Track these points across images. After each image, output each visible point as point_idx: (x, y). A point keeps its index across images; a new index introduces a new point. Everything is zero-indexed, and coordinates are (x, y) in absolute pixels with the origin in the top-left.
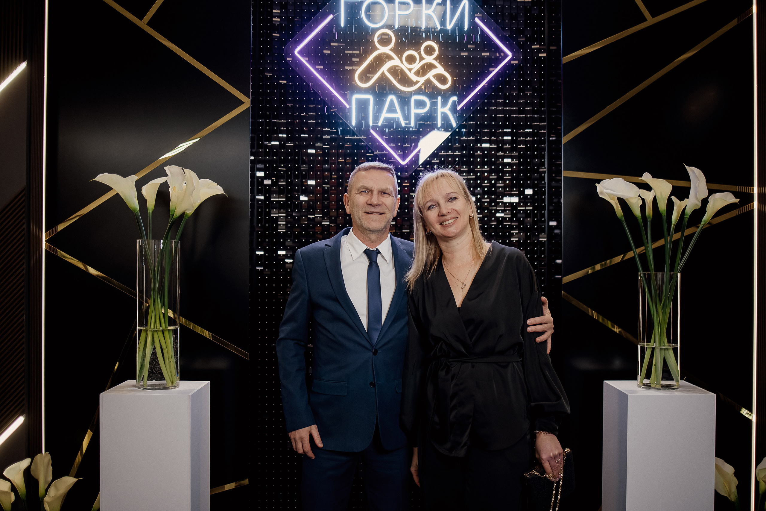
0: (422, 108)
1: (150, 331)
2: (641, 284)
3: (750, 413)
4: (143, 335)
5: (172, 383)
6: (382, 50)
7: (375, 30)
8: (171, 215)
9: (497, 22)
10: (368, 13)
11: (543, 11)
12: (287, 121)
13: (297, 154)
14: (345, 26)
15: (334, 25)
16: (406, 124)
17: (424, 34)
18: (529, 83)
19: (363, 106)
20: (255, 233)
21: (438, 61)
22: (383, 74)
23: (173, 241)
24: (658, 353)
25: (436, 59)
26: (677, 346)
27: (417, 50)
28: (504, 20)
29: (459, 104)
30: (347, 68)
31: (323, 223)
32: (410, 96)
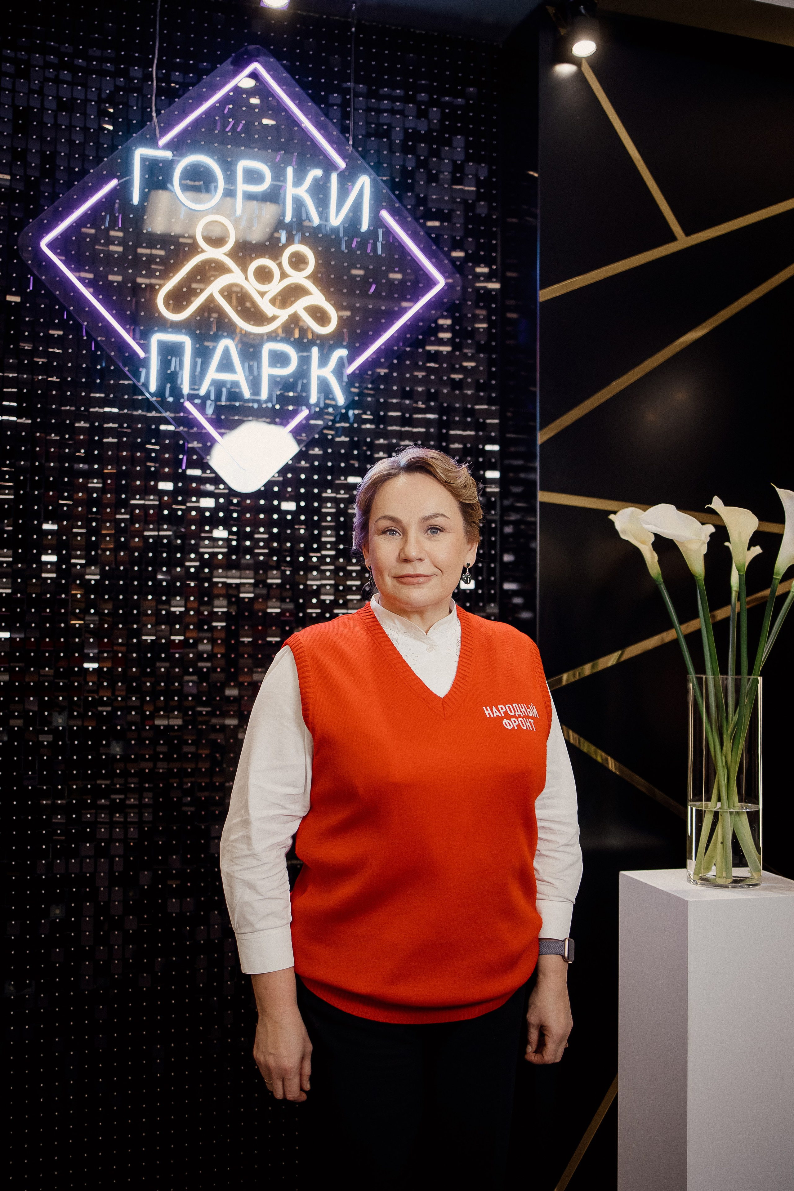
0: (284, 367)
6: (210, 253)
7: (198, 215)
9: (417, 222)
10: (186, 183)
11: (495, 211)
12: (20, 375)
14: (140, 202)
15: (118, 201)
16: (253, 394)
21: (314, 282)
22: (211, 296)
25: (311, 277)
27: (276, 258)
29: (351, 362)
30: (141, 281)
31: (87, 577)
32: (261, 344)
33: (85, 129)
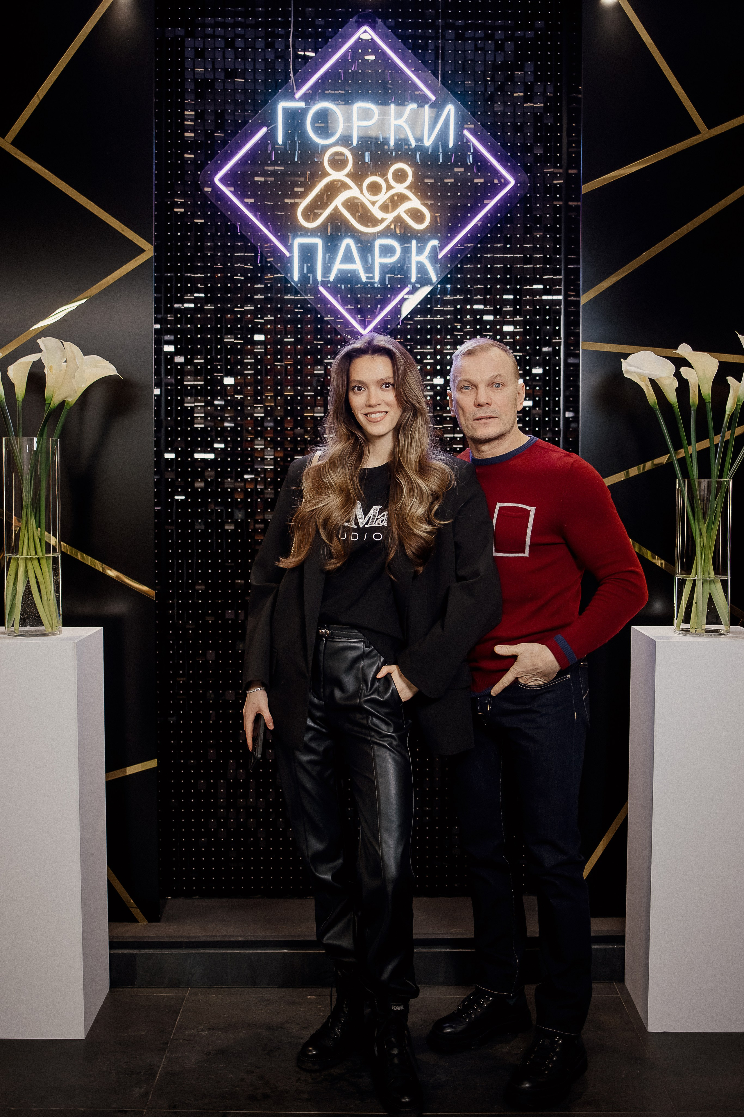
0: (391, 256)
1: (23, 558)
2: (678, 495)
4: (13, 564)
5: (52, 628)
6: (335, 175)
7: (326, 148)
8: (48, 404)
9: (494, 136)
10: (317, 125)
11: (560, 119)
12: (205, 275)
13: (219, 321)
14: (285, 141)
15: (269, 142)
16: (368, 278)
17: (394, 153)
18: (539, 220)
19: (308, 254)
20: (163, 430)
21: (413, 191)
22: (336, 209)
23: (51, 439)
24: (700, 588)
25: (408, 188)
26: (725, 577)
27: (383, 174)
28: (504, 133)
29: (441, 250)
30: (286, 201)
31: (255, 415)
32: (374, 240)
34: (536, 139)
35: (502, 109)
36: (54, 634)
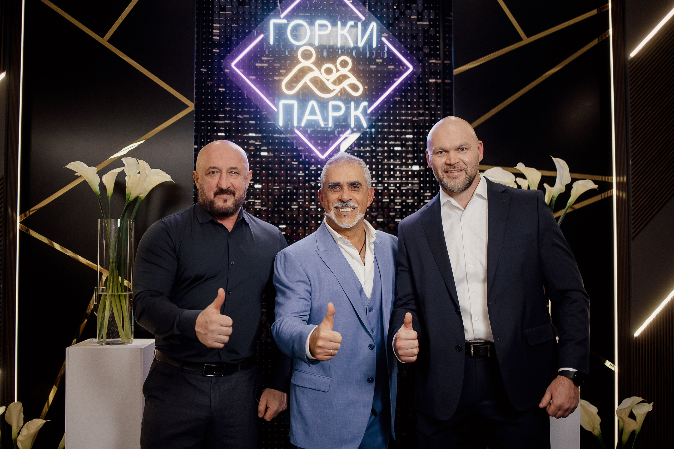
0: (338, 112)
1: (109, 295)
3: (613, 365)
4: (103, 299)
5: (127, 339)
6: (304, 63)
7: (298, 47)
8: (127, 198)
9: (400, 41)
10: (294, 33)
11: (438, 32)
12: (225, 122)
14: (274, 43)
15: (265, 43)
16: (325, 124)
17: (340, 50)
18: (427, 91)
19: (288, 110)
21: (352, 72)
22: (306, 83)
23: (129, 220)
25: (350, 71)
27: (334, 62)
28: (406, 39)
29: (369, 108)
30: (275, 78)
32: (328, 102)
33: (250, 13)
34: (425, 44)
35: (404, 25)
36: (128, 343)
